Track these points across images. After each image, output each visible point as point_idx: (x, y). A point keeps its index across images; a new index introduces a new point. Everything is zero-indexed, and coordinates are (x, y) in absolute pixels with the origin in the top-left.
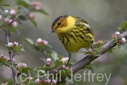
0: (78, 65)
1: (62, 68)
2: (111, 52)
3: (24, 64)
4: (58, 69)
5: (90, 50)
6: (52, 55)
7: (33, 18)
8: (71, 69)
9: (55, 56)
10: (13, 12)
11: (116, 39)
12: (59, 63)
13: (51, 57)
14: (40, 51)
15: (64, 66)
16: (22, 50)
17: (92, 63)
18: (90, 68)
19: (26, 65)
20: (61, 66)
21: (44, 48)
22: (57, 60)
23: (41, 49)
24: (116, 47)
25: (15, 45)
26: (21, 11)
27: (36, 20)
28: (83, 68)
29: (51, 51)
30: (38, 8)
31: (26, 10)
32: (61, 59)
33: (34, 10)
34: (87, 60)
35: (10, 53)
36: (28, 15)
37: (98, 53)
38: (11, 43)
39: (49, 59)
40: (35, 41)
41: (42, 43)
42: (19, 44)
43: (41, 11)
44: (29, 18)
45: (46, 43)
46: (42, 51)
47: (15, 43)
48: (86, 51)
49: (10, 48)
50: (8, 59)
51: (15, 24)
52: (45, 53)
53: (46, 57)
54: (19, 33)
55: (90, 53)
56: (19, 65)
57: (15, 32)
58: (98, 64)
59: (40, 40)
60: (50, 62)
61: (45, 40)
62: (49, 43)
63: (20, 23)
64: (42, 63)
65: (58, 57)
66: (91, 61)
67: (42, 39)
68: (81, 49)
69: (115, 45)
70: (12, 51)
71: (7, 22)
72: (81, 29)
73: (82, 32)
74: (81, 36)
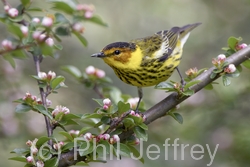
2: (211, 88)
3: (65, 108)
5: (175, 85)
7: (81, 31)
9: (117, 96)
10: (47, 21)
11: (219, 66)
12: (123, 106)
13: (110, 97)
15: (133, 112)
16: (62, 84)
17: (178, 106)
18: (176, 115)
19: (68, 111)
21: (98, 83)
22: (120, 102)
23: (93, 85)
24: (219, 80)
25: (50, 77)
26: (61, 19)
27: (84, 35)
29: (110, 87)
31: (69, 18)
32: (126, 100)
33: (83, 18)
34: (171, 102)
35: (41, 90)
36: (72, 26)
37: (188, 90)
38: (44, 74)
39: (107, 101)
40: (83, 70)
41: (95, 74)
42: (57, 75)
43: (93, 20)
44: (74, 31)
45: (101, 73)
46: (95, 88)
47: (50, 73)
48: (169, 86)
49: (42, 83)
50: (39, 100)
51: (51, 41)
52: (101, 90)
53: (102, 97)
54: (57, 56)
55: (175, 89)
56: (57, 109)
57: (51, 55)
58: (190, 109)
59: (91, 69)
60: (109, 105)
61: (101, 69)
62: (107, 75)
63: (59, 40)
64: (95, 106)
65: (122, 97)
66: (178, 103)
67: (95, 67)
68: (160, 84)
69: (218, 76)
70: (45, 86)
71: (38, 39)
72: (149, 69)
73: (152, 71)
74: (150, 77)
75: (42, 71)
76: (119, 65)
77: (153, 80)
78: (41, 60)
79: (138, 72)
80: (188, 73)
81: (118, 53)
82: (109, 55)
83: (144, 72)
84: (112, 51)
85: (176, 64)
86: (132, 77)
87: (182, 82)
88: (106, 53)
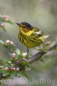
0: (33, 58)
1: (22, 60)
4: (20, 60)
5: (41, 48)
6: (16, 51)
7: (4, 26)
8: (29, 61)
9: (18, 52)
12: (20, 56)
14: (8, 49)
15: (24, 59)
17: (43, 56)
18: (42, 60)
20: (22, 59)
21: (11, 46)
22: (19, 55)
23: (9, 47)
28: (37, 60)
29: (16, 48)
30: (6, 20)
32: (22, 54)
34: (40, 55)
39: (14, 54)
41: (9, 43)
43: (8, 22)
44: (1, 26)
45: (12, 43)
46: (9, 49)
48: (39, 49)
52: (12, 50)
53: (12, 53)
58: (47, 57)
59: (8, 41)
60: (15, 56)
61: (12, 41)
62: (14, 43)
65: (20, 52)
67: (10, 40)
68: (35, 48)
72: (33, 37)
73: (34, 39)
74: (32, 41)
77: (33, 43)
83: (31, 37)
85: (43, 40)
87: (44, 47)
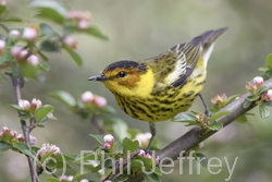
0: (172, 149)
2: (245, 120)
3: (54, 147)
5: (198, 116)
7: (74, 46)
8: (158, 158)
9: (122, 130)
10: (29, 33)
11: (255, 93)
12: (130, 144)
13: (112, 133)
15: (142, 152)
16: (50, 116)
17: (202, 144)
18: (199, 155)
19: (58, 150)
20: (135, 153)
21: (98, 113)
22: (126, 139)
23: (90, 116)
24: (255, 110)
25: (35, 106)
26: (47, 31)
27: (78, 51)
31: (58, 29)
32: (134, 137)
33: (76, 29)
34: (192, 139)
35: (23, 123)
36: (61, 39)
37: (215, 123)
38: (26, 102)
39: (109, 137)
40: (77, 97)
41: (93, 102)
42: (43, 104)
43: (90, 31)
44: (64, 46)
45: (102, 101)
46: (93, 121)
47: (34, 101)
49: (23, 114)
50: (20, 136)
51: (34, 59)
52: (101, 123)
53: (102, 133)
54: (42, 79)
55: (198, 122)
56: (44, 148)
57: (35, 77)
59: (88, 96)
60: (111, 143)
61: (100, 95)
62: (109, 103)
63: (45, 58)
64: (94, 145)
65: (129, 132)
66: (201, 140)
67: (94, 93)
68: (178, 116)
69: (253, 105)
70: (27, 118)
71: (18, 56)
72: (162, 99)
74: (163, 109)
75: (23, 98)
76: (125, 91)
77: (167, 113)
78: (22, 84)
79: (148, 103)
80: (214, 102)
81: (124, 75)
82: (111, 78)
83: (156, 103)
84: (115, 73)
85: (198, 90)
86: (140, 109)
87: (206, 113)
88: (108, 75)
